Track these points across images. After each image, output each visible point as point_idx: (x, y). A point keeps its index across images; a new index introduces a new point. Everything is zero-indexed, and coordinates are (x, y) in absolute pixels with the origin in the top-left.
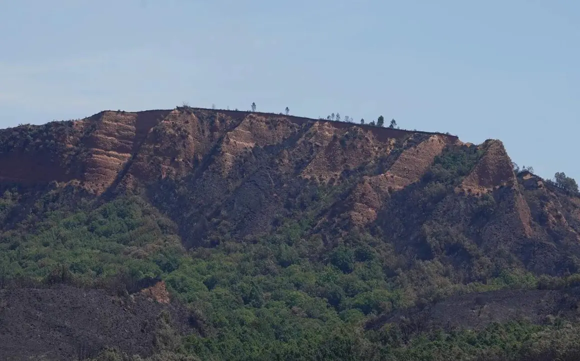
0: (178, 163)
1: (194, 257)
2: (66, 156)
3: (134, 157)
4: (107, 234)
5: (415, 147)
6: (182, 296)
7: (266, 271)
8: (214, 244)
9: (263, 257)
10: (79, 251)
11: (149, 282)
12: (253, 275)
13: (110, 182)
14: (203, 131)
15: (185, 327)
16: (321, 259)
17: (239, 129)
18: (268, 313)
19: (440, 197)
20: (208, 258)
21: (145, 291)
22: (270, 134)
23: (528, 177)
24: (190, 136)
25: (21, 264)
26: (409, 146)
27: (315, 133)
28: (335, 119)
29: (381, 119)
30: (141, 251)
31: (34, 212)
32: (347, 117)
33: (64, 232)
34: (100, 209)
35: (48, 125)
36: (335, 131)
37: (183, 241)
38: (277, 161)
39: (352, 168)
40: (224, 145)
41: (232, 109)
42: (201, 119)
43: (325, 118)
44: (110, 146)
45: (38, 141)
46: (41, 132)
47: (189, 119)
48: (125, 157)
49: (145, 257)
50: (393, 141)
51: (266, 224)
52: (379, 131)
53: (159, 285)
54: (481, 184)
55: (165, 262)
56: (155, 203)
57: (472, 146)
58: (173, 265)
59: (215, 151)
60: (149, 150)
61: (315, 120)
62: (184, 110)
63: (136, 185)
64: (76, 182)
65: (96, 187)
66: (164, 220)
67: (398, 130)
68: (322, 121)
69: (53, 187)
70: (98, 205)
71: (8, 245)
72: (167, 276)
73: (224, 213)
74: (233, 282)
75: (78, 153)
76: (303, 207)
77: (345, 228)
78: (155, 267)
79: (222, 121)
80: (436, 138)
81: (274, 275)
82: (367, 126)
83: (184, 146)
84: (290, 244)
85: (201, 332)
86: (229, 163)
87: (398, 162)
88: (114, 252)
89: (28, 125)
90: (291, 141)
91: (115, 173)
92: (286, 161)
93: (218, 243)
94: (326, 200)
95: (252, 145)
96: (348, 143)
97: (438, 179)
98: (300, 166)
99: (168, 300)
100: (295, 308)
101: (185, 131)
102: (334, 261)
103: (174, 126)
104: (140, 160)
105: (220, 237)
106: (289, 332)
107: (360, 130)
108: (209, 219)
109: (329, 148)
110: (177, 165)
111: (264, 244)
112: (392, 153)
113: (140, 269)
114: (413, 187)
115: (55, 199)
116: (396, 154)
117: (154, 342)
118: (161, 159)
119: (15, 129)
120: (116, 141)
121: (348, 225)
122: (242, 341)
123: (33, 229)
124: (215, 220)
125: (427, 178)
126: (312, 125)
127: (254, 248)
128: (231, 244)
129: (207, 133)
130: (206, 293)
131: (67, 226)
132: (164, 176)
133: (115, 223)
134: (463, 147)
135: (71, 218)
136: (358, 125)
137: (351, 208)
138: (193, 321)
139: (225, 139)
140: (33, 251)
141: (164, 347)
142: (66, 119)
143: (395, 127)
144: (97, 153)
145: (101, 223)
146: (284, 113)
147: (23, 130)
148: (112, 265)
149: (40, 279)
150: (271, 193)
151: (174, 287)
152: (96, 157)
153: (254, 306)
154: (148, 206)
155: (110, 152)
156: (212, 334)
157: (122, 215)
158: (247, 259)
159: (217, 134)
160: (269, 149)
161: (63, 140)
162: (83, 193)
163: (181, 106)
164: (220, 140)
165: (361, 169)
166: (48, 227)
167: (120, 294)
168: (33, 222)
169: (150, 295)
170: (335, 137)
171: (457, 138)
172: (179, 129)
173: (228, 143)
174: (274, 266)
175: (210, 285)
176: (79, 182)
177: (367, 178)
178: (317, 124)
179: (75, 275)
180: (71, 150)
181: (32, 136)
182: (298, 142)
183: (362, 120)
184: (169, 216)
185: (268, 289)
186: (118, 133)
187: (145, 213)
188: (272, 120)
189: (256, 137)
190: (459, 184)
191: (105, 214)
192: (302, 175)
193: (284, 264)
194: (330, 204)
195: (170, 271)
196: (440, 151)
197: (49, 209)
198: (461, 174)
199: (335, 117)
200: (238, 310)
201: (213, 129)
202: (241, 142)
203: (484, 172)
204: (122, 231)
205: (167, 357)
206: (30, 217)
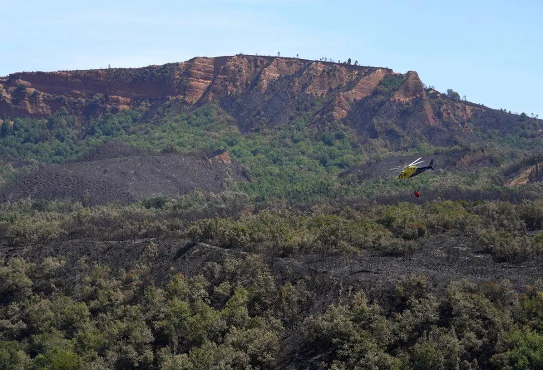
0: (237, 85)
1: (246, 138)
2: (175, 82)
3: (213, 82)
4: (198, 125)
5: (369, 76)
6: (238, 160)
7: (286, 145)
8: (257, 130)
9: (284, 138)
10: (181, 134)
11: (220, 152)
12: (278, 148)
13: (200, 96)
14: (251, 68)
15: (240, 177)
16: (316, 138)
17: (271, 66)
18: (286, 169)
19: (382, 103)
20: (254, 138)
21: (217, 157)
22: (288, 69)
23: (432, 92)
24: (243, 71)
25: (151, 142)
26: (364, 76)
27: (313, 68)
28: (324, 61)
29: (350, 60)
30: (217, 135)
31: (158, 113)
32: (331, 59)
33: (174, 124)
34: (194, 111)
35: (165, 66)
36: (324, 67)
37: (240, 129)
38: (292, 84)
39: (333, 87)
40: (262, 75)
41: (267, 55)
42: (250, 61)
43: (319, 60)
44: (199, 77)
45: (160, 74)
46: (161, 69)
47: (242, 61)
48: (207, 83)
49: (219, 137)
50: (356, 73)
51: (286, 119)
52: (348, 66)
53: (225, 153)
54: (406, 96)
55: (229, 140)
56: (224, 108)
57: (400, 75)
58: (235, 142)
59: (258, 79)
60: (221, 79)
61: (314, 61)
62: (240, 56)
63: (213, 98)
64: (181, 97)
65: (192, 99)
66: (229, 117)
67: (359, 66)
68: (317, 62)
69: (168, 99)
70: (192, 109)
71: (144, 132)
72: (231, 149)
73: (262, 113)
74: (267, 151)
75: (182, 80)
76: (306, 109)
77: (329, 121)
78: (225, 143)
79: (261, 62)
80: (380, 70)
81: (290, 147)
82: (342, 63)
83: (240, 76)
84: (299, 130)
85: (249, 180)
86: (266, 85)
87: (358, 84)
88: (202, 135)
89: (154, 65)
90: (299, 73)
91: (202, 91)
92: (297, 84)
93: (259, 130)
94: (319, 106)
95: (278, 75)
96: (331, 73)
97: (381, 93)
98: (304, 87)
99: (230, 162)
100: (301, 166)
101: (241, 68)
102: (323, 140)
103: (235, 65)
104: (216, 84)
105: (260, 127)
106: (297, 179)
107: (337, 66)
108: (254, 117)
109: (320, 77)
110: (236, 87)
111: (284, 130)
112: (356, 79)
113: (216, 144)
114: (366, 98)
115: (169, 106)
116: (358, 80)
117: (222, 185)
118: (227, 83)
119: (147, 68)
120: (203, 74)
121: (331, 119)
122: (271, 184)
123: (157, 123)
124: (258, 117)
125: (375, 93)
126: (312, 63)
127: (279, 133)
128: (266, 131)
129: (253, 69)
130: (253, 158)
131: (176, 121)
132: (229, 93)
133: (202, 119)
134: (396, 75)
135: (178, 117)
136: (337, 64)
137: (333, 110)
138: (244, 174)
139: (263, 72)
140: (157, 135)
141: (227, 188)
142: (175, 62)
143: (358, 65)
144: (193, 80)
145: (194, 119)
146: (296, 57)
147: (151, 68)
148: (200, 142)
149: (159, 150)
150: (289, 102)
151: (235, 154)
152: (193, 83)
153: (279, 165)
154: (220, 110)
155: (200, 80)
156: (255, 180)
157: (206, 115)
158: (275, 139)
159: (258, 70)
160: (288, 77)
161: (174, 74)
162: (185, 103)
163: (239, 54)
164: (260, 73)
165: (338, 88)
166: (166, 122)
167: (204, 158)
168: (157, 119)
169: (220, 159)
170: (324, 71)
171: (391, 70)
172: (237, 67)
173: (264, 74)
174: (290, 143)
175: (255, 153)
176: (182, 97)
177: (342, 93)
178: (314, 63)
180: (177, 79)
181: (156, 71)
182: (304, 73)
183: (339, 61)
184: (232, 115)
185: (287, 155)
186: (203, 68)
188: (289, 61)
189: (280, 71)
190: (393, 96)
191: (197, 115)
192: (306, 92)
193: (296, 141)
194: (321, 108)
195: (233, 145)
196: (383, 78)
197: (166, 112)
198: (394, 90)
199: (324, 59)
200: (270, 167)
201: (256, 67)
202: (272, 73)
203: (407, 89)
204: (206, 124)
205: (228, 194)
206: (156, 116)
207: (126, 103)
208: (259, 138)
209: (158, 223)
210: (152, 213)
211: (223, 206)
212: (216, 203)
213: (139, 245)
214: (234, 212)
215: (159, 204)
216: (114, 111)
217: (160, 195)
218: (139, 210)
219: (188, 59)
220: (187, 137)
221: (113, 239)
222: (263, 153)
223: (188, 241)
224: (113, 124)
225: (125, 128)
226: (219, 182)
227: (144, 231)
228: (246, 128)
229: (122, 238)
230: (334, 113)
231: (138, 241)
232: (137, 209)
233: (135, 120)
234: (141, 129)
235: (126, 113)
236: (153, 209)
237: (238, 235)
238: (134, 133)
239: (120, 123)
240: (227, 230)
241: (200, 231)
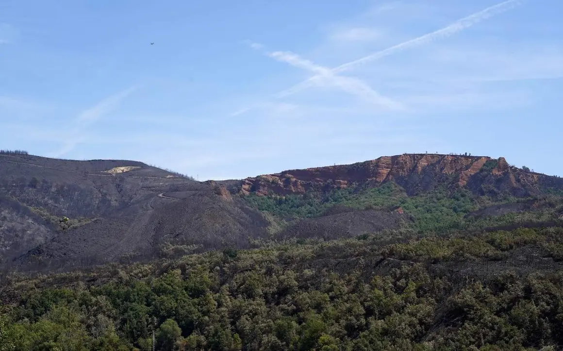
0: (405, 171)
1: (411, 199)
2: (371, 171)
3: (391, 170)
4: (384, 194)
5: (477, 161)
6: (407, 211)
7: (433, 202)
8: (417, 195)
9: (432, 198)
10: (376, 199)
11: (398, 207)
12: (429, 203)
13: (385, 177)
14: (412, 161)
15: (409, 220)
16: (450, 197)
17: (423, 159)
18: (435, 215)
19: (487, 176)
20: (416, 199)
21: (396, 210)
22: (432, 160)
23: (513, 168)
24: (408, 162)
25: (359, 204)
26: (475, 161)
27: (446, 159)
29: (466, 153)
30: (395, 198)
31: (362, 188)
32: (456, 153)
33: (372, 194)
34: (382, 186)
35: (365, 162)
36: (452, 158)
37: (408, 195)
38: (435, 168)
39: (458, 169)
40: (418, 165)
41: (420, 153)
42: (411, 157)
44: (383, 167)
45: (362, 167)
46: (363, 164)
47: (407, 157)
48: (388, 170)
49: (396, 200)
50: (470, 160)
51: (432, 188)
52: (466, 157)
53: (400, 208)
54: (499, 171)
55: (402, 201)
56: (398, 183)
57: (495, 160)
58: (405, 202)
59: (416, 166)
60: (395, 167)
61: (445, 155)
62: (405, 155)
63: (392, 178)
65: (380, 179)
66: (401, 188)
67: (472, 156)
68: (448, 155)
69: (367, 180)
70: (380, 185)
71: (355, 199)
72: (403, 205)
73: (419, 185)
74: (423, 206)
75: (374, 170)
76: (444, 181)
77: (457, 187)
78: (399, 203)
79: (417, 157)
80: (484, 158)
81: (436, 203)
82: (462, 156)
83: (406, 166)
84: (440, 193)
85: (414, 222)
86: (420, 170)
87: (472, 166)
88: (387, 199)
89: (359, 162)
90: (439, 162)
91: (386, 175)
92: (437, 168)
94: (450, 179)
95: (427, 164)
96: (456, 161)
97: (485, 170)
98: (442, 169)
99: (403, 212)
100: (443, 213)
101: (406, 161)
102: (454, 198)
103: (403, 160)
104: (393, 170)
105: (419, 192)
106: (441, 220)
108: (415, 187)
109: (450, 163)
111: (432, 194)
112: (470, 163)
113: (395, 203)
114: (477, 173)
115: (368, 184)
116: (472, 163)
117: (399, 226)
118: (399, 170)
119: (355, 164)
120: (385, 165)
121: (458, 186)
122: (426, 224)
123: (362, 194)
124: (417, 187)
125: (482, 170)
127: (429, 195)
128: (422, 194)
130: (415, 210)
131: (372, 192)
132: (400, 175)
133: (386, 190)
134: (492, 160)
135: (373, 190)
136: (459, 156)
137: (458, 181)
138: (411, 219)
139: (418, 163)
140: (362, 200)
141: (402, 227)
142: (370, 160)
144: (380, 169)
145: (382, 190)
146: (436, 153)
147: (357, 164)
148: (386, 203)
149: (363, 208)
150: (434, 178)
151: (405, 208)
152: (380, 171)
153: (430, 213)
154: (397, 185)
155: (384, 169)
156: (417, 222)
157: (388, 187)
158: (427, 199)
159: (416, 161)
160: (432, 165)
161: (370, 166)
162: (376, 182)
163: (404, 153)
165: (461, 169)
166: (367, 193)
167: (388, 211)
169: (398, 211)
170: (452, 160)
171: (490, 157)
174: (436, 200)
175: (416, 207)
176: (375, 178)
177: (463, 172)
178: (446, 156)
179: (374, 207)
180: (372, 169)
181: (360, 165)
182: (441, 162)
183: (460, 154)
184: (403, 187)
185: (434, 207)
187: (396, 187)
188: (432, 156)
189: (428, 161)
190: (491, 171)
191: (383, 188)
192: (443, 172)
193: (439, 199)
194: (452, 180)
196: (485, 162)
197: (366, 187)
198: (492, 168)
199: (452, 153)
200: (425, 214)
201: (414, 160)
202: (423, 163)
203: (499, 167)
204: (389, 192)
205: (403, 230)
206: (361, 190)
207: (345, 184)
208: (418, 199)
209: (364, 248)
210: (361, 242)
211: (400, 237)
212: (396, 235)
213: (355, 260)
214: (406, 239)
215: (365, 237)
216: (339, 188)
217: (365, 232)
218: (354, 242)
219: (377, 158)
220: (379, 200)
221: (340, 258)
222: (420, 207)
223: (381, 257)
224: (339, 195)
225: (345, 197)
226: (397, 224)
227: (357, 253)
228: (411, 194)
229: (345, 257)
230: (459, 183)
231: (354, 259)
232: (354, 241)
233: (350, 193)
234: (354, 197)
235: (345, 189)
236: (362, 240)
237: (408, 253)
238: (350, 199)
239: (342, 194)
240: (402, 250)
241: (387, 251)
